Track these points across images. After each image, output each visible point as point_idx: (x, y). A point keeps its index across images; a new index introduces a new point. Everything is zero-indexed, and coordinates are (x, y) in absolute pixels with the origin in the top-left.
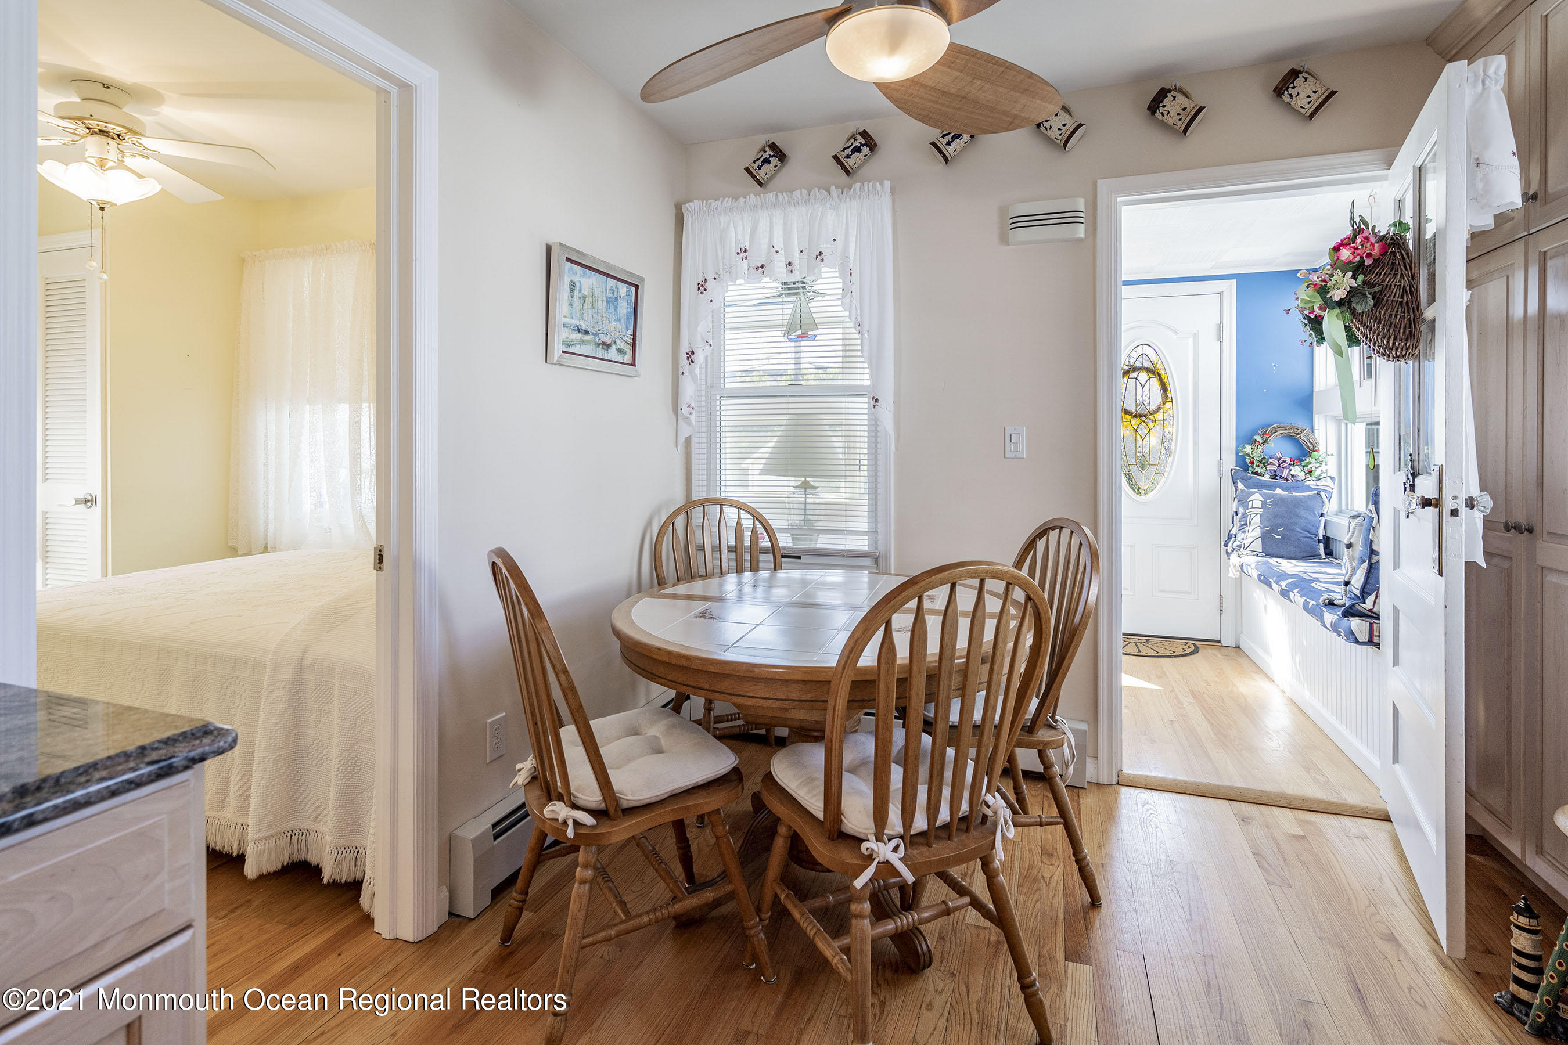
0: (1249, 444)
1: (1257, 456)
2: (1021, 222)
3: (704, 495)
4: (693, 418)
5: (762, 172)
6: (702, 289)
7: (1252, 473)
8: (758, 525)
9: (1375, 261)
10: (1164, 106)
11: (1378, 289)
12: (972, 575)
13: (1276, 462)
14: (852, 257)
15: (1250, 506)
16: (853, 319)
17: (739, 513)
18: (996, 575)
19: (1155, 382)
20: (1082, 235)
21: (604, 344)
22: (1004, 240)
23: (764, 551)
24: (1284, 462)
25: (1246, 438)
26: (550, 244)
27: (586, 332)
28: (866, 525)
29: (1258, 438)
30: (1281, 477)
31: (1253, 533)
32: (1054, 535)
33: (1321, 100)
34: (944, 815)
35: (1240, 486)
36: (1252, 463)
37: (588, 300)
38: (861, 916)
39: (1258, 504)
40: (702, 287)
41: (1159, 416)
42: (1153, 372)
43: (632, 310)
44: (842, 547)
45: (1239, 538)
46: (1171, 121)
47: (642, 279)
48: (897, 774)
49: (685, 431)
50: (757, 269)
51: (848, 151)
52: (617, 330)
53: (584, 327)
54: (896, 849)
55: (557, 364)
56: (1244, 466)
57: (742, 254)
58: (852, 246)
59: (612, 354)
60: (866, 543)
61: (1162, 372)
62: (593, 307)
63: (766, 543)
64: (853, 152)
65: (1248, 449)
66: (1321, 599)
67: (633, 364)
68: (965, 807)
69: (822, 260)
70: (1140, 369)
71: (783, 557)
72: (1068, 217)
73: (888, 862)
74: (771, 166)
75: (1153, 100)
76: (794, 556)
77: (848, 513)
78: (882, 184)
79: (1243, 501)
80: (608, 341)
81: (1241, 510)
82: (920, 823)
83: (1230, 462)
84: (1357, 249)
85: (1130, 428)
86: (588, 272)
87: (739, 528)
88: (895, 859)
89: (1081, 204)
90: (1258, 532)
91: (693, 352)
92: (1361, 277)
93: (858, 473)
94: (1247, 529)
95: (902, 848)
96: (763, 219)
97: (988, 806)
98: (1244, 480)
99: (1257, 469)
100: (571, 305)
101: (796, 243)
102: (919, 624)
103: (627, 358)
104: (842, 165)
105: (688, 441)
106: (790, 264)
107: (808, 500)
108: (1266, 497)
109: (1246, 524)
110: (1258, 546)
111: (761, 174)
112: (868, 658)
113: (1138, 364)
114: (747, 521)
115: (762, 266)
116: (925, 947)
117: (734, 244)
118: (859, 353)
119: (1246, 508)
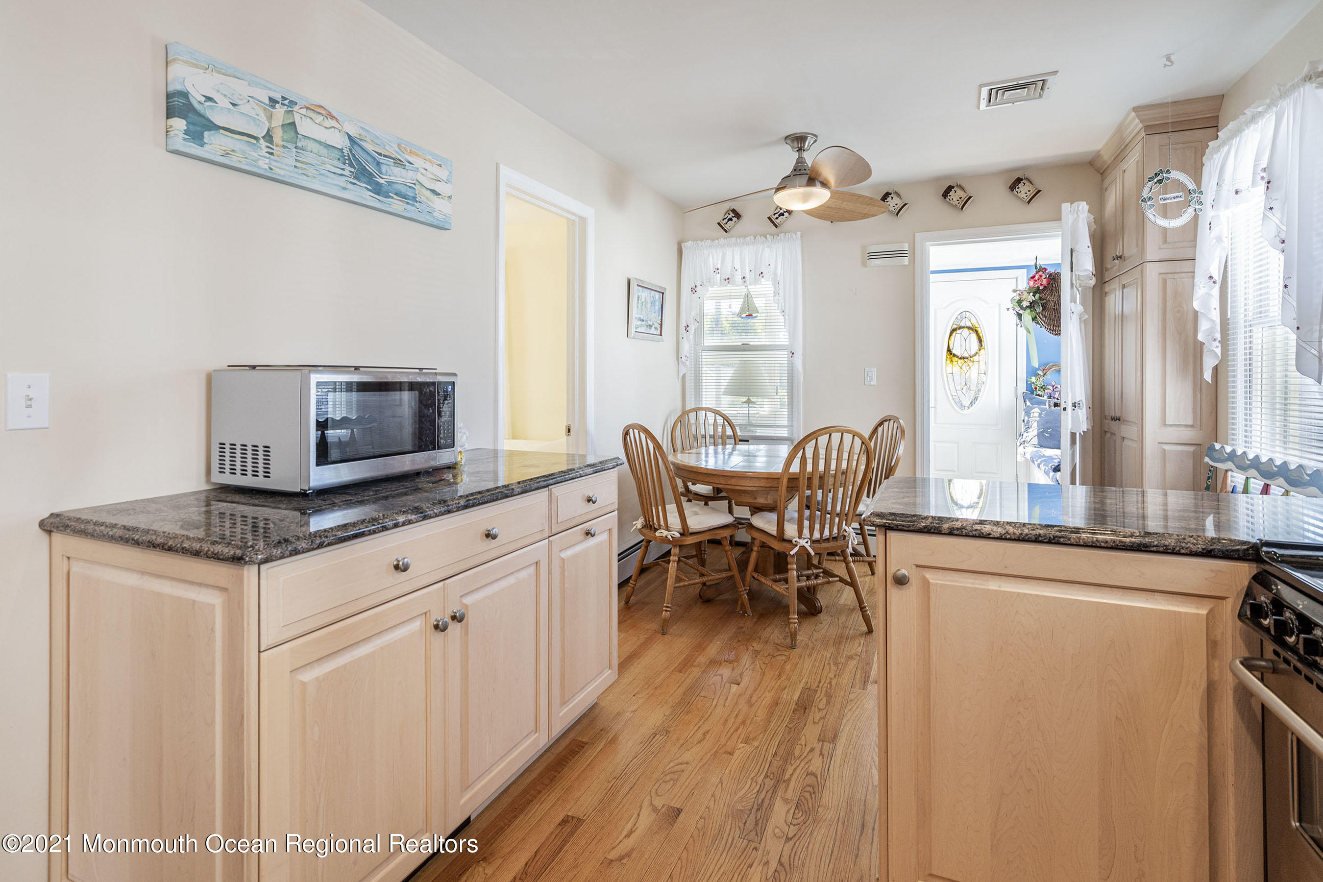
0: (1035, 376)
1: (1039, 384)
2: (872, 256)
3: (693, 406)
4: (688, 363)
5: (727, 226)
6: (694, 291)
7: (1036, 395)
8: (726, 423)
9: (1045, 287)
10: (950, 196)
11: (1044, 301)
12: (838, 431)
13: (1051, 388)
14: (779, 274)
15: (1031, 416)
16: (780, 308)
17: (715, 416)
18: (848, 432)
19: (974, 336)
20: (907, 263)
21: (650, 325)
22: (864, 264)
23: (729, 437)
24: (1056, 387)
25: (1032, 372)
26: (629, 278)
27: (643, 320)
28: (786, 423)
29: (1040, 372)
30: (1054, 398)
31: (1033, 432)
32: (886, 424)
33: (1032, 195)
34: (827, 533)
35: (1028, 403)
36: (1036, 388)
37: (644, 304)
38: (793, 569)
39: (1037, 415)
40: (694, 290)
41: (976, 358)
42: (973, 329)
43: (660, 306)
44: (773, 435)
45: (1024, 437)
46: (954, 204)
47: (665, 289)
48: (806, 523)
49: (683, 370)
50: (725, 280)
51: (777, 215)
52: (655, 318)
53: (642, 318)
54: (807, 542)
55: (633, 338)
56: (1031, 390)
57: (717, 271)
58: (779, 267)
59: (653, 331)
60: (786, 432)
61: (979, 330)
62: (646, 307)
63: (729, 432)
64: (779, 216)
65: (1033, 379)
66: (1050, 465)
67: (661, 335)
68: (835, 531)
69: (763, 276)
70: (964, 327)
71: (740, 441)
72: (899, 254)
73: (804, 546)
74: (733, 222)
75: (945, 192)
76: (745, 441)
77: (776, 416)
78: (796, 234)
79: (1028, 413)
80: (651, 324)
81: (1026, 418)
82: (817, 535)
83: (1022, 388)
84: (1036, 281)
85: (957, 366)
86: (645, 289)
87: (715, 424)
88: (807, 546)
89: (906, 247)
90: (1035, 433)
91: (688, 326)
92: (1037, 296)
93: (776, 397)
94: (1029, 430)
95: (809, 542)
96: (729, 252)
97: (846, 532)
98: (1031, 399)
99: (1039, 392)
100: (638, 307)
101: (747, 265)
102: (816, 450)
103: (658, 332)
104: (773, 222)
105: (684, 377)
106: (744, 278)
107: (750, 412)
108: (1042, 410)
109: (1028, 428)
110: (1035, 441)
111: (727, 227)
112: (795, 468)
113: (962, 324)
114: (720, 421)
115: (728, 279)
116: (819, 604)
117: (712, 266)
118: (783, 327)
119: (1029, 417)
